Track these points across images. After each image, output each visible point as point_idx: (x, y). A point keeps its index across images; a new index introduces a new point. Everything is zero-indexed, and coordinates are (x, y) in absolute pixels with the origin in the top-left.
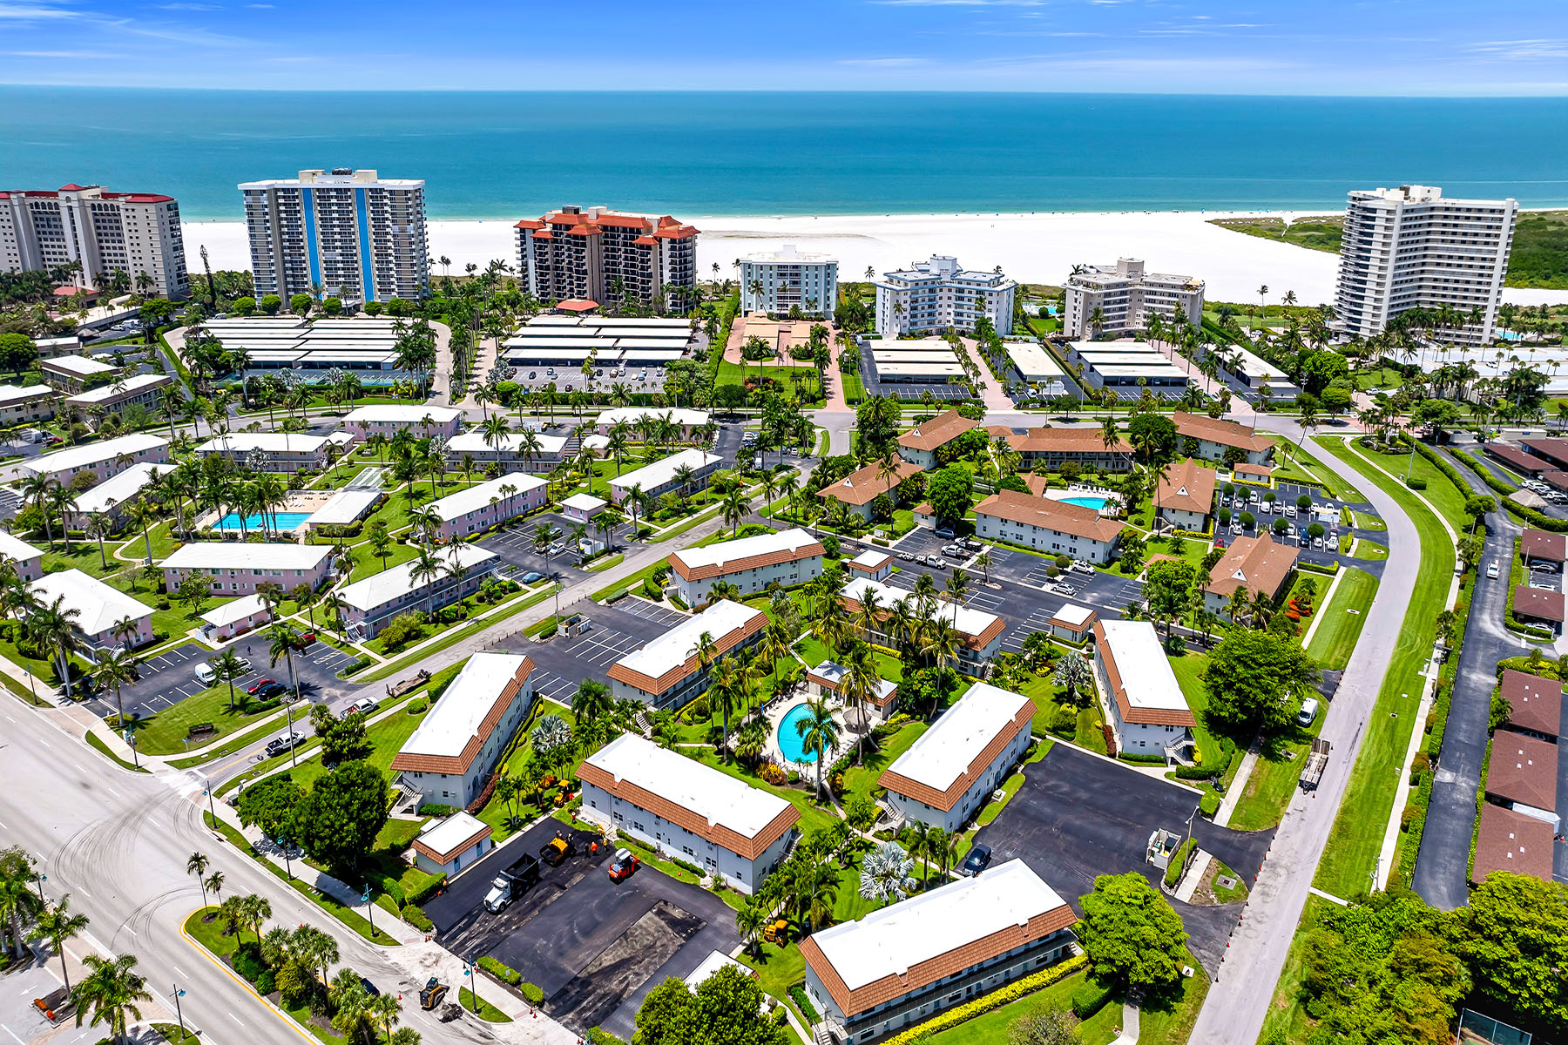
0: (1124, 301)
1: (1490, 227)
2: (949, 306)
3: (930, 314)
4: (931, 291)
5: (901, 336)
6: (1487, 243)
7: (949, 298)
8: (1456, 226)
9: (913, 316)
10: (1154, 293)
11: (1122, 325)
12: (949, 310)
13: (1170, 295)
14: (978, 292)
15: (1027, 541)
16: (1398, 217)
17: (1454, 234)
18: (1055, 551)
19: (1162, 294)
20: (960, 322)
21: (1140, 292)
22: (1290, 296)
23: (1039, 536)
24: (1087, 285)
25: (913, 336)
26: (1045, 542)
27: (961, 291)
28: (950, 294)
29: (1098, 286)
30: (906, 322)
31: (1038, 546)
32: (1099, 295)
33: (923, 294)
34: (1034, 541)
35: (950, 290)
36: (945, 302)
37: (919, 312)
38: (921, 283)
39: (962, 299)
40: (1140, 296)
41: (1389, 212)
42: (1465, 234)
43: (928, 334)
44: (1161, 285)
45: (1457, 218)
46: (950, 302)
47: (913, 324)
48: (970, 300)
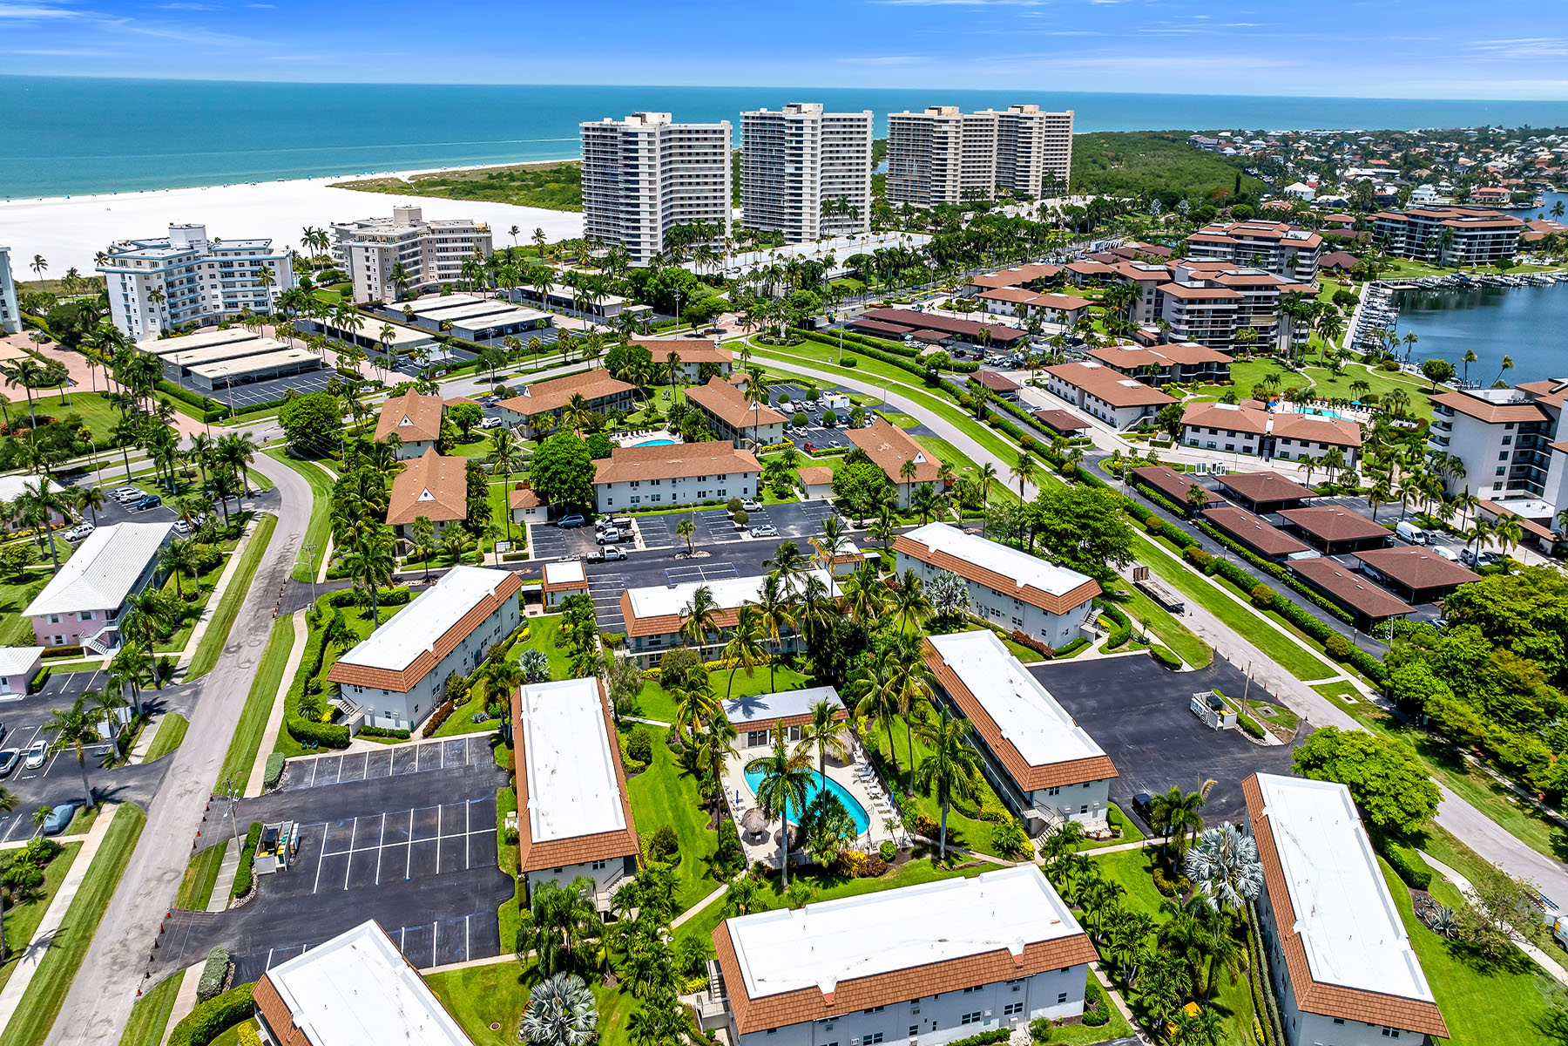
0: (415, 254)
1: (715, 147)
2: (214, 287)
3: (193, 301)
4: (189, 270)
5: (165, 334)
6: (715, 161)
7: (213, 276)
8: (690, 147)
9: (173, 306)
10: (445, 241)
11: (418, 281)
12: (214, 292)
13: (463, 240)
14: (252, 263)
15: (666, 500)
16: (657, 139)
17: (690, 154)
18: (702, 499)
19: (455, 241)
20: (235, 305)
21: (430, 241)
22: (539, 234)
23: (680, 489)
24: (374, 239)
25: (179, 331)
26: (688, 493)
27: (229, 264)
28: (212, 271)
29: (389, 240)
30: (166, 314)
31: (680, 501)
32: (395, 249)
33: (179, 275)
34: (674, 496)
35: (211, 266)
36: (207, 282)
37: (179, 300)
38: (175, 260)
39: (231, 275)
40: (430, 246)
41: (649, 135)
42: (698, 154)
43: (194, 326)
44: (452, 231)
45: (689, 139)
46: (213, 282)
47: (173, 316)
48: (243, 275)
